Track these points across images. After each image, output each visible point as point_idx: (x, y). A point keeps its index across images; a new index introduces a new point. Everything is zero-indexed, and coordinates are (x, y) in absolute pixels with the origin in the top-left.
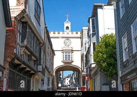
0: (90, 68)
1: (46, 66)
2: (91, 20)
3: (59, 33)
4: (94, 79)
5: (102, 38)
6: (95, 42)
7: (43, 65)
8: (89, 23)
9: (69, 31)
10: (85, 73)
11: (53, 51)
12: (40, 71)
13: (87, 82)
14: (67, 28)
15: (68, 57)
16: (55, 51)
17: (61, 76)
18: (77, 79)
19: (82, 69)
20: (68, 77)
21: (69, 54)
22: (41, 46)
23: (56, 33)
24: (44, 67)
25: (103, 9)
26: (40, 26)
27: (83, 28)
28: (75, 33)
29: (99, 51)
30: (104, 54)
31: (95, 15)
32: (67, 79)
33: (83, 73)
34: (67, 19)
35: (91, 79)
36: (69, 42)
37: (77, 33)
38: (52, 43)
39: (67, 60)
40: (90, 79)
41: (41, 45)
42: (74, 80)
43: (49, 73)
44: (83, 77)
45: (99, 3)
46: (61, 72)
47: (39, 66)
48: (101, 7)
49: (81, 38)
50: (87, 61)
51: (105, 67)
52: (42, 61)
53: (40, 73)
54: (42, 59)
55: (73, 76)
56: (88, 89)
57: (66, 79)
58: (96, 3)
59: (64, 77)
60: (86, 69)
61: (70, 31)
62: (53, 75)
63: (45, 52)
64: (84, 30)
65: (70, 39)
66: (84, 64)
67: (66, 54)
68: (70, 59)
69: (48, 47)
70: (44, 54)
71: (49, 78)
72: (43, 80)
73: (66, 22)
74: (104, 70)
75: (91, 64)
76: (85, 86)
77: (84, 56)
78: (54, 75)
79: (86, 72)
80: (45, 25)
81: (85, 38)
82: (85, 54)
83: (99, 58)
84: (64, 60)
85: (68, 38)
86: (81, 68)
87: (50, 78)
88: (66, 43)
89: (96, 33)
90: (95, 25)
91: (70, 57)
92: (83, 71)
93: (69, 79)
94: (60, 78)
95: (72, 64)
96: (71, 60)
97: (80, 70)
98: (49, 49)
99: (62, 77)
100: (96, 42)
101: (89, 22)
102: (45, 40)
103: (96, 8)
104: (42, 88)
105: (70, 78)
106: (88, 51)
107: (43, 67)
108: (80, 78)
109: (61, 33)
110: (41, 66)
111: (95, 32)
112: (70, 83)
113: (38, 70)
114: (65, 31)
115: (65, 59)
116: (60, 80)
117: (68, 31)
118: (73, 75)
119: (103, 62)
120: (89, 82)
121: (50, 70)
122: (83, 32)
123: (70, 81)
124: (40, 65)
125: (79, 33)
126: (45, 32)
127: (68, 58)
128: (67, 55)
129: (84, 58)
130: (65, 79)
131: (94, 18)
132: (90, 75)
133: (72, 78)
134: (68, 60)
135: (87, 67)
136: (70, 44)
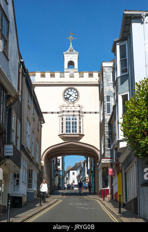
0: (116, 149)
1: (22, 147)
2: (118, 47)
3: (52, 76)
4: (125, 174)
5: (139, 86)
6: (127, 95)
7: (16, 145)
8: (116, 55)
9: (74, 70)
10: (107, 161)
11: (40, 114)
12: (8, 157)
13: (112, 178)
14: (71, 64)
15: (71, 125)
16: (44, 115)
17: (60, 167)
18: (92, 172)
19: (103, 152)
20: (74, 168)
21: (74, 121)
22: (12, 104)
23: (48, 74)
24: (19, 148)
25: (142, 23)
26: (8, 60)
27: (104, 64)
28: (86, 74)
29: (132, 113)
30: (143, 120)
31: (126, 36)
32: (74, 173)
33: (103, 161)
34: (71, 45)
35: (120, 173)
36: (74, 95)
37: (91, 75)
38: (36, 97)
39: (70, 132)
40: (118, 174)
41: (11, 101)
42: (87, 176)
43: (31, 159)
44: (103, 168)
45: (136, 11)
46: (60, 158)
47: (6, 146)
48: (139, 19)
49: (100, 85)
50: (112, 134)
51: (144, 148)
52: (14, 135)
53: (8, 161)
54: (15, 130)
55: (84, 165)
56: (114, 194)
57: (71, 172)
58: (129, 11)
59: (66, 169)
60: (109, 152)
61: (77, 70)
62: (41, 164)
63: (20, 117)
64: (106, 69)
65: (76, 87)
66: (106, 141)
67: (68, 121)
68: (76, 131)
69: (28, 105)
70: (18, 121)
71: (32, 170)
72: (17, 176)
73: (68, 51)
74: (144, 154)
75: (119, 141)
76: (109, 188)
77: (106, 125)
78: (43, 165)
79: (111, 158)
80: (20, 57)
81: (108, 85)
82: (108, 120)
83: (134, 129)
84: (65, 132)
85: (71, 86)
86: (99, 149)
87: (34, 172)
88: (68, 96)
89: (128, 75)
90: (127, 58)
91: (76, 127)
92: (103, 156)
93: (77, 173)
94: (58, 170)
95: (81, 141)
96: (78, 132)
97: (99, 153)
98: (30, 109)
99: (61, 169)
100: (128, 93)
101: (114, 50)
102: (20, 90)
103: (128, 21)
104: (16, 192)
105: (79, 172)
106: (113, 114)
107: (15, 148)
108: (98, 170)
109: (57, 74)
110: (11, 147)
111: (127, 73)
112: (78, 181)
113: (5, 155)
114: (65, 71)
115: (67, 131)
116: (57, 175)
117: (71, 71)
118: (84, 163)
119: (141, 138)
120: (116, 180)
121: (32, 155)
122: (104, 73)
123: (78, 177)
124: (9, 143)
125: (96, 75)
126: (19, 73)
127: (71, 129)
128: (70, 122)
129: (107, 129)
130: (68, 172)
131: (126, 43)
132: (117, 165)
133: (82, 171)
134: (71, 133)
135: (112, 147)
136: (77, 98)
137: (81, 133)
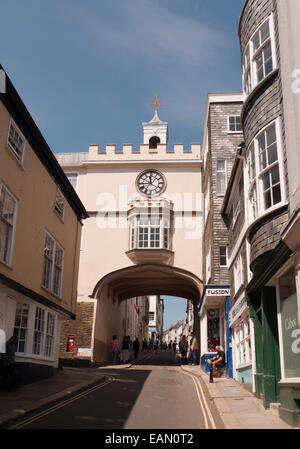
3: (119, 151)
10: (219, 293)
15: (149, 234)
21: (155, 226)
23: (110, 150)
27: (213, 98)
28: (178, 149)
33: (209, 293)
34: (156, 115)
36: (156, 183)
39: (146, 245)
60: (223, 275)
64: (216, 108)
66: (217, 250)
67: (143, 227)
68: (157, 245)
77: (217, 217)
79: (227, 287)
82: (219, 208)
84: (137, 246)
85: (151, 169)
86: (201, 278)
88: (146, 185)
91: (158, 237)
96: (161, 247)
109: (128, 149)
115: (141, 245)
122: (212, 115)
125: (196, 149)
127: (149, 241)
128: (146, 229)
129: (217, 226)
134: (149, 247)
136: (161, 189)
137: (168, 249)
